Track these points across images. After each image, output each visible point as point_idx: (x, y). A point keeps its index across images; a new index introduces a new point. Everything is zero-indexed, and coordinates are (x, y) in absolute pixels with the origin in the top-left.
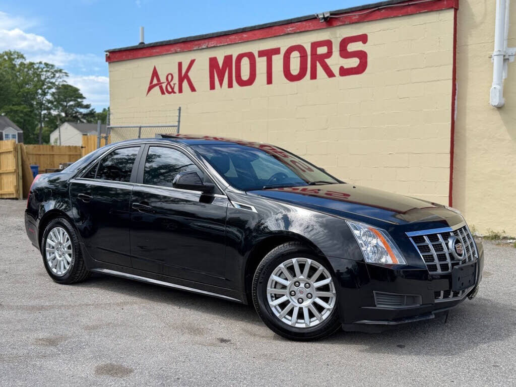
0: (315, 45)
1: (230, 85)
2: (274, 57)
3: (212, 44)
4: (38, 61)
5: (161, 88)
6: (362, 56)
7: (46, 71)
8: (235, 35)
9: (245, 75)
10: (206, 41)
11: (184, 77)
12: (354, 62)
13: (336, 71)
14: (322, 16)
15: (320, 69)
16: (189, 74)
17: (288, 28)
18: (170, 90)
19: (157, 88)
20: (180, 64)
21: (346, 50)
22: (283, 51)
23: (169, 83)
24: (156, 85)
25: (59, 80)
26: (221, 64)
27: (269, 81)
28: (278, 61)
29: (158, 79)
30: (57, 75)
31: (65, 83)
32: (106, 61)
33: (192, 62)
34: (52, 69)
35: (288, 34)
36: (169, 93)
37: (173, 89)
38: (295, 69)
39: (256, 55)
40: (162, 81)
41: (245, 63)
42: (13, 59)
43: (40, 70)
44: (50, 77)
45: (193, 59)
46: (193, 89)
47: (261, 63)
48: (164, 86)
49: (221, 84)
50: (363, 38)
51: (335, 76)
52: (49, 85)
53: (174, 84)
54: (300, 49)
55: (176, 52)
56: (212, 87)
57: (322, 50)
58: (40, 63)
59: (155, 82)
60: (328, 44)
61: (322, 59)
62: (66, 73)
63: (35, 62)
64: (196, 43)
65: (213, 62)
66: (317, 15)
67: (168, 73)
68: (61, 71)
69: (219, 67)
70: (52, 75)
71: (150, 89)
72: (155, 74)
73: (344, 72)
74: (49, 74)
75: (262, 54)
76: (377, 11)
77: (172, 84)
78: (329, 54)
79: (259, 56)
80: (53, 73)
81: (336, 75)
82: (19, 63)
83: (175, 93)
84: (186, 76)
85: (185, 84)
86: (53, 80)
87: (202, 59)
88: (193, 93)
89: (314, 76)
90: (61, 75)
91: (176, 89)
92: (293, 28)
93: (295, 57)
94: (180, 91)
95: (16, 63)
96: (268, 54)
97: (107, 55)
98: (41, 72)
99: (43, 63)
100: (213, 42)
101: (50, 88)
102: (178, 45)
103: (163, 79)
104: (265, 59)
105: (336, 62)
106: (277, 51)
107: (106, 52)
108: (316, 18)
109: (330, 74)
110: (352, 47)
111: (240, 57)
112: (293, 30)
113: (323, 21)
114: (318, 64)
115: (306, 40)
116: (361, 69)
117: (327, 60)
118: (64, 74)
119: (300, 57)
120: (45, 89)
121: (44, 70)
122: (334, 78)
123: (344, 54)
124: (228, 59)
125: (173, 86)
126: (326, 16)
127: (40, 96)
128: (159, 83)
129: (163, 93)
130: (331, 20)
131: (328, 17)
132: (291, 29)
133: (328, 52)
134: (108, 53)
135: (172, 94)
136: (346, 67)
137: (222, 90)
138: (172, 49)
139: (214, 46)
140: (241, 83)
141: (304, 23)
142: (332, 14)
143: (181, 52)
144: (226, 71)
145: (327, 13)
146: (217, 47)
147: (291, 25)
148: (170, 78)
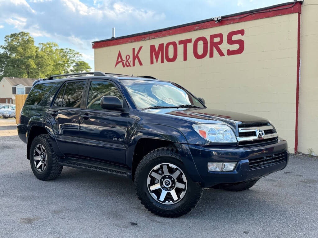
0: (212, 37)
1: (162, 62)
2: (188, 45)
3: (152, 37)
4: (66, 48)
5: (123, 63)
6: (241, 43)
7: (70, 54)
8: (165, 31)
9: (171, 56)
10: (149, 35)
11: (136, 57)
12: (236, 47)
13: (225, 52)
14: (216, 19)
15: (215, 51)
16: (139, 55)
17: (196, 27)
18: (128, 64)
19: (121, 64)
20: (134, 49)
21: (231, 39)
22: (193, 41)
23: (127, 61)
24: (120, 62)
25: (77, 58)
26: (157, 49)
27: (185, 59)
28: (190, 46)
29: (121, 59)
30: (76, 56)
31: (80, 60)
32: (93, 48)
33: (141, 48)
34: (73, 52)
35: (197, 30)
36: (127, 66)
37: (129, 64)
38: (200, 51)
39: (177, 43)
40: (123, 59)
41: (171, 48)
42: (52, 47)
43: (66, 53)
44: (72, 57)
45: (141, 46)
46: (141, 64)
47: (180, 48)
48: (124, 62)
49: (157, 61)
50: (242, 32)
51: (224, 55)
52: (72, 61)
53: (130, 61)
54: (203, 39)
55: (132, 42)
56: (152, 63)
57: (217, 40)
58: (67, 49)
59: (120, 60)
60: (220, 36)
61: (216, 45)
62: (81, 54)
63: (64, 49)
64: (143, 36)
65: (153, 47)
67: (128, 54)
68: (78, 53)
69: (156, 51)
70: (73, 56)
72: (120, 55)
73: (230, 53)
74: (72, 55)
75: (181, 42)
76: (250, 16)
77: (129, 61)
78: (221, 42)
79: (179, 44)
80: (74, 54)
82: (55, 49)
83: (130, 66)
84: (137, 56)
85: (137, 61)
86: (74, 59)
87: (146, 45)
89: (211, 56)
90: (78, 55)
91: (131, 64)
93: (201, 44)
94: (134, 65)
95: (53, 49)
96: (185, 43)
97: (93, 44)
98: (67, 54)
99: (68, 49)
100: (152, 36)
101: (72, 63)
102: (133, 38)
103: (124, 58)
104: (182, 45)
105: (225, 47)
107: (93, 42)
108: (213, 20)
109: (221, 54)
110: (235, 38)
111: (168, 44)
112: (199, 28)
113: (217, 22)
114: (214, 49)
115: (207, 33)
116: (240, 51)
117: (219, 46)
118: (80, 55)
119: (204, 44)
120: (69, 64)
121: (69, 53)
122: (223, 57)
123: (230, 42)
124: (161, 46)
125: (129, 62)
127: (66, 68)
128: (122, 61)
129: (124, 66)
130: (223, 21)
131: (220, 19)
134: (94, 44)
135: (129, 67)
136: (231, 50)
137: (158, 64)
138: (129, 41)
139: (153, 38)
140: (169, 60)
141: (206, 23)
142: (223, 17)
143: (134, 42)
144: (160, 53)
145: (219, 17)
146: (155, 38)
147: (198, 25)
148: (128, 57)
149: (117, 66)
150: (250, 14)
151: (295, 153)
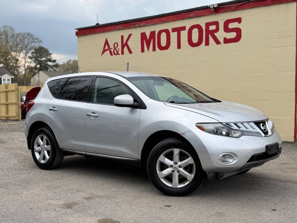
0: (208, 25)
1: (154, 50)
2: (182, 32)
3: (142, 24)
5: (110, 51)
6: (238, 31)
8: (157, 18)
9: (164, 43)
10: (139, 22)
11: (125, 45)
12: (233, 35)
13: (221, 40)
14: (213, 7)
15: (211, 39)
16: (129, 43)
17: (191, 14)
18: (116, 52)
19: (108, 51)
20: (122, 37)
21: (228, 27)
22: (187, 28)
23: (115, 49)
24: (107, 50)
26: (148, 37)
27: (179, 47)
28: (184, 34)
29: (109, 46)
32: (76, 35)
33: (130, 35)
35: (191, 18)
36: (115, 54)
37: (118, 52)
38: (195, 39)
39: (170, 31)
40: (111, 48)
41: (164, 36)
45: (130, 33)
46: (130, 52)
47: (174, 36)
48: (112, 50)
49: (148, 49)
50: (239, 20)
53: (119, 49)
54: (198, 27)
55: (120, 29)
56: (143, 51)
57: (212, 28)
59: (107, 48)
60: (216, 23)
61: (212, 33)
64: (133, 23)
65: (143, 35)
66: (210, 6)
67: (116, 42)
69: (147, 38)
71: (103, 52)
72: (107, 43)
73: (226, 41)
75: (174, 30)
76: (247, 4)
77: (117, 49)
78: (217, 30)
79: (173, 31)
81: (221, 42)
83: (119, 54)
84: (126, 44)
85: (126, 49)
87: (136, 33)
88: (131, 54)
89: (207, 44)
91: (120, 52)
92: (194, 14)
93: (195, 32)
94: (123, 53)
96: (178, 30)
102: (121, 25)
103: (111, 46)
104: (176, 33)
105: (221, 35)
106: (183, 28)
107: (76, 29)
108: (209, 8)
109: (218, 42)
110: (231, 26)
111: (160, 32)
112: (194, 15)
113: (213, 9)
114: (210, 36)
115: (202, 21)
116: (238, 39)
117: (215, 34)
119: (199, 32)
122: (220, 45)
123: (227, 29)
124: (153, 33)
125: (118, 50)
126: (215, 7)
128: (109, 49)
129: (111, 54)
130: (220, 8)
131: (216, 7)
132: (193, 15)
133: (216, 29)
134: (77, 30)
135: (117, 55)
136: (228, 38)
137: (149, 53)
138: (117, 28)
139: (144, 26)
140: (161, 48)
141: (201, 11)
142: (219, 5)
143: (123, 29)
144: (151, 40)
145: (216, 5)
146: (146, 26)
147: (193, 12)
148: (116, 45)
149: (103, 55)
150: (247, 2)
151: (295, 141)
